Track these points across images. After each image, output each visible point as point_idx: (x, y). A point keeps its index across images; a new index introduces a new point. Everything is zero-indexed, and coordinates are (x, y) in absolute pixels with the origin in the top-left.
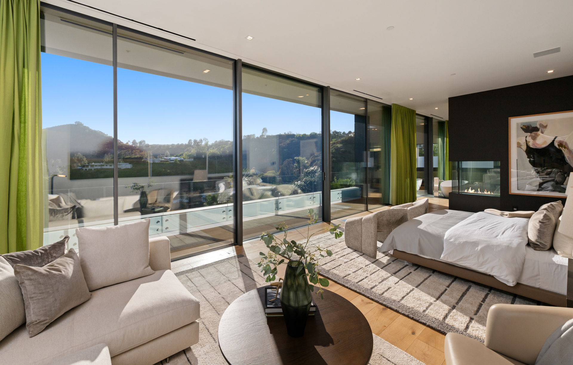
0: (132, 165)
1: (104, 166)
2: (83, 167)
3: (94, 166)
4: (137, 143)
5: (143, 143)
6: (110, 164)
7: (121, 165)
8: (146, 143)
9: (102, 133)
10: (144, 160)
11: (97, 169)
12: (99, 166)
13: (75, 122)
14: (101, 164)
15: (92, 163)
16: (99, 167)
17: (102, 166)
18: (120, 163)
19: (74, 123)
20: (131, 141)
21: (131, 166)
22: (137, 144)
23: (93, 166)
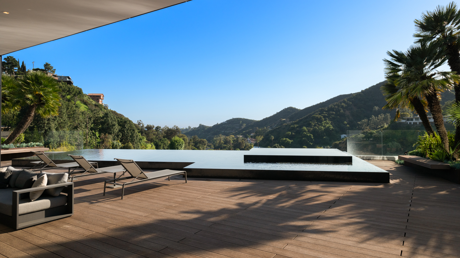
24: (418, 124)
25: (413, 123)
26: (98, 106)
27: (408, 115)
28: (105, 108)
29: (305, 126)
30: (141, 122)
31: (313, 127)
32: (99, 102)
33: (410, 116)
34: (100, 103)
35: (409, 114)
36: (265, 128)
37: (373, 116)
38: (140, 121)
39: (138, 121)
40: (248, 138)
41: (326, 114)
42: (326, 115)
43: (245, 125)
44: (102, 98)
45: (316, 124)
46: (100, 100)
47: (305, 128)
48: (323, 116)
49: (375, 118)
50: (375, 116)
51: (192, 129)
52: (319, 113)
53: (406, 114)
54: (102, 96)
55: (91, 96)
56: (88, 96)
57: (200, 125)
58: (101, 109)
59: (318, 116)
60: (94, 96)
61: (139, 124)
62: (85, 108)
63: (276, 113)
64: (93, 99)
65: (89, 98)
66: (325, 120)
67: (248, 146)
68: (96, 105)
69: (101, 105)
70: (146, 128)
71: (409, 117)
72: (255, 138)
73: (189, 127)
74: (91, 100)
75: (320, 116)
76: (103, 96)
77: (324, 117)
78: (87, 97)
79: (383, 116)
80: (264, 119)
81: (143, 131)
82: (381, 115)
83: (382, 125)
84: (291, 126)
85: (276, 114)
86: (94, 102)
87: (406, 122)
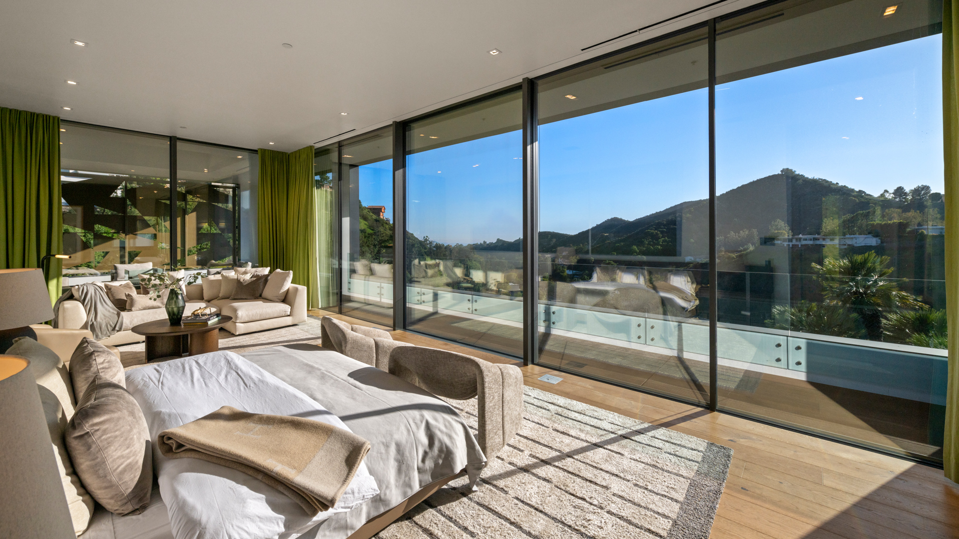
0: (879, 240)
1: (819, 240)
2: (783, 242)
3: (802, 240)
4: (906, 193)
5: (923, 192)
6: (831, 237)
7: (854, 239)
8: (932, 192)
9: (827, 182)
10: (913, 228)
11: (808, 245)
12: (811, 240)
13: (781, 171)
14: (817, 236)
15: (799, 235)
16: (811, 242)
17: (816, 240)
18: (855, 236)
19: (780, 173)
20: (891, 191)
21: (877, 241)
22: (908, 195)
23: (800, 239)
24: (800, 246)
25: (793, 245)
26: (378, 221)
27: (785, 234)
28: (386, 223)
29: (635, 245)
30: (428, 239)
31: (646, 246)
32: (379, 215)
33: (788, 236)
34: (382, 217)
35: (786, 232)
36: (581, 245)
37: (733, 232)
38: (427, 237)
39: (424, 237)
40: (560, 259)
41: (664, 228)
42: (665, 230)
43: (554, 240)
44: (383, 211)
45: (650, 242)
46: (381, 214)
47: (635, 247)
48: (660, 231)
49: (735, 235)
50: (735, 233)
51: (488, 244)
52: (654, 228)
53: (782, 233)
54: (383, 208)
55: (370, 209)
56: (368, 208)
57: (498, 239)
58: (383, 225)
59: (653, 231)
60: (374, 209)
61: (426, 240)
62: (365, 224)
63: (596, 225)
64: (373, 213)
65: (368, 211)
66: (662, 237)
67: (560, 270)
68: (376, 221)
69: (383, 220)
70: (434, 247)
71: (786, 237)
72: (568, 259)
73: (485, 242)
74: (372, 214)
75: (656, 231)
76: (385, 209)
77: (662, 232)
78: (367, 210)
79: (747, 233)
80: (579, 233)
81: (432, 251)
82: (744, 231)
83: (745, 247)
84: (617, 245)
85: (595, 227)
86: (374, 217)
87: (781, 244)
